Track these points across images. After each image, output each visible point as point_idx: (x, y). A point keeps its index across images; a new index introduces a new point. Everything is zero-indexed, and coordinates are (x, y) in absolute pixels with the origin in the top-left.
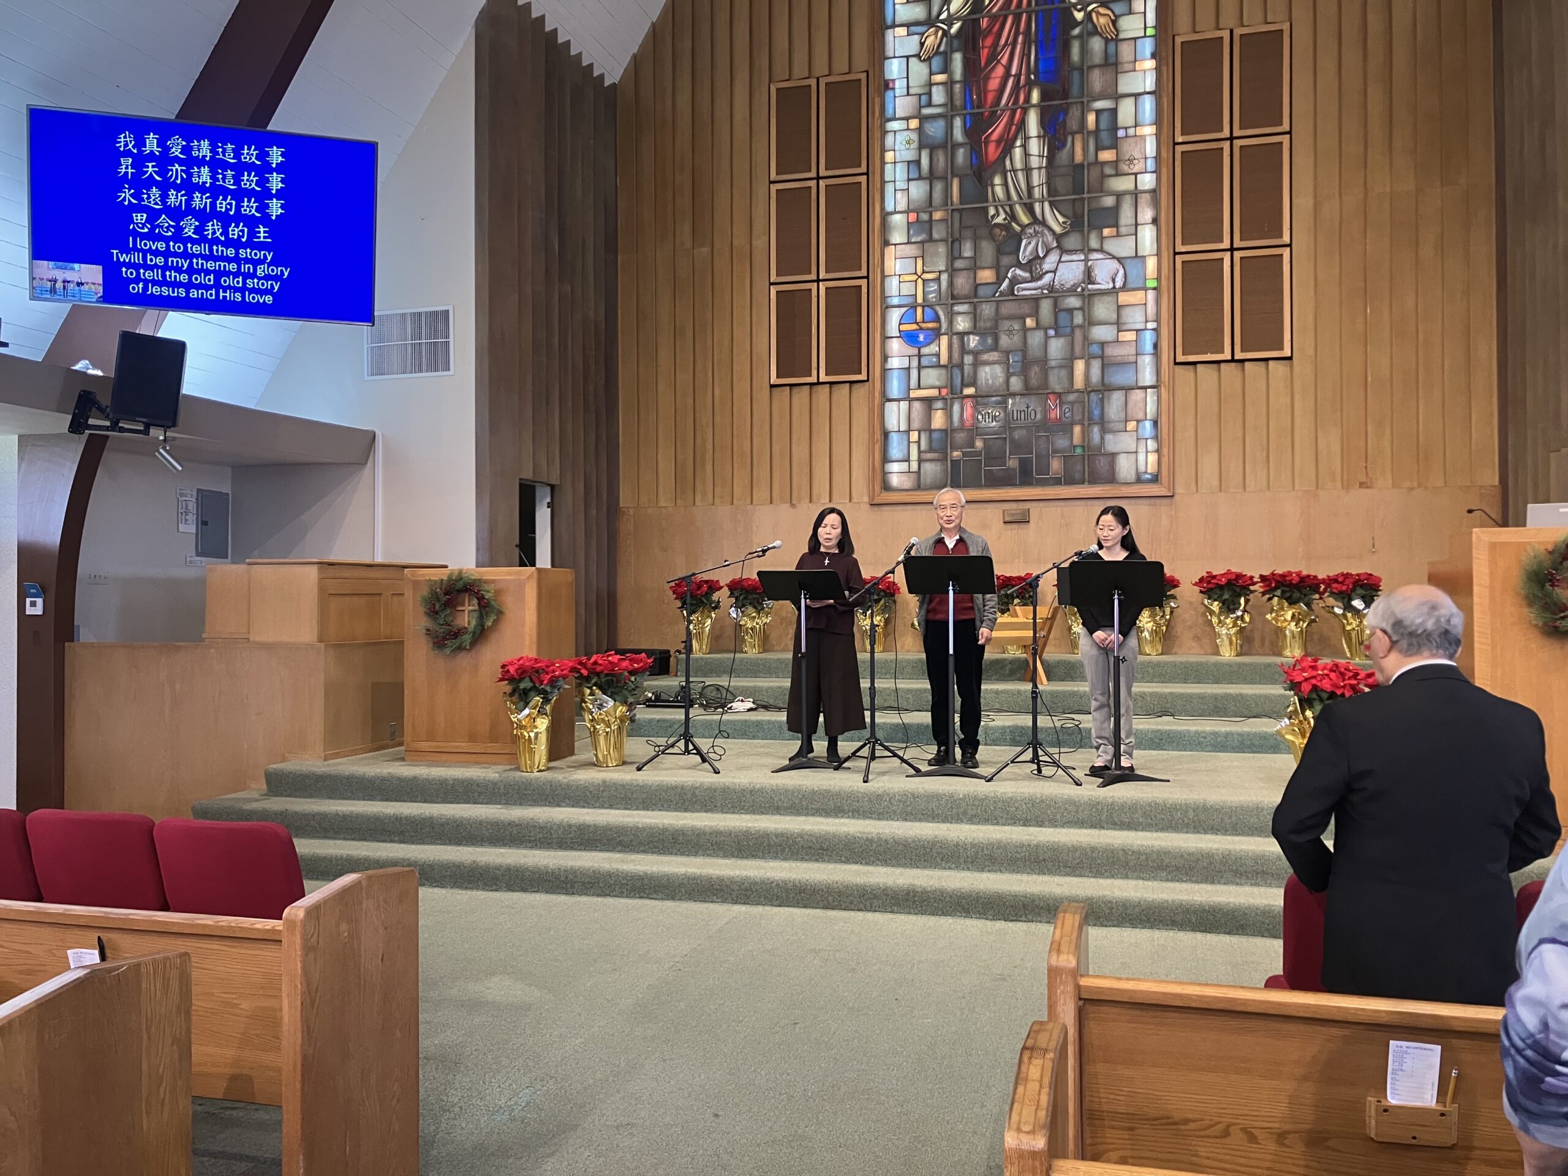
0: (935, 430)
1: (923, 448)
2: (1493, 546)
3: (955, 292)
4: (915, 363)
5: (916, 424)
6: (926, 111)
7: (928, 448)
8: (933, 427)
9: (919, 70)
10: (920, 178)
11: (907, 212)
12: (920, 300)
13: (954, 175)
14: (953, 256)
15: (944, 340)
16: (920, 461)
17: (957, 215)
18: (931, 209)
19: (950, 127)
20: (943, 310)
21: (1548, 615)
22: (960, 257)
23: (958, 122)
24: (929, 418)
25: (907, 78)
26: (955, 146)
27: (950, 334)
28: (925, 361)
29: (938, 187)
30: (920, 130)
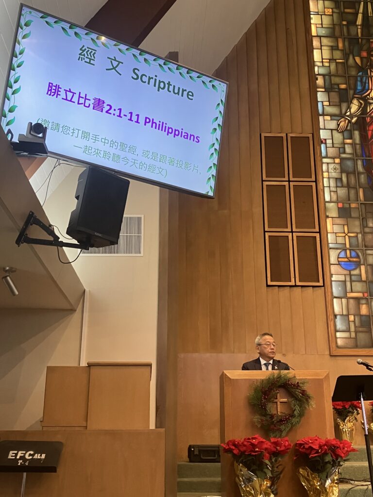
0: (362, 316)
1: (357, 324)
3: (367, 244)
4: (348, 279)
5: (352, 311)
6: (344, 156)
7: (360, 325)
8: (361, 313)
9: (338, 137)
10: (342, 186)
11: (337, 202)
12: (348, 246)
13: (360, 187)
14: (364, 225)
15: (363, 268)
16: (356, 332)
17: (363, 206)
18: (349, 202)
19: (355, 165)
20: (360, 252)
22: (367, 226)
23: (360, 163)
24: (359, 309)
25: (332, 139)
26: (359, 173)
27: (366, 265)
28: (353, 278)
29: (352, 192)
30: (340, 164)
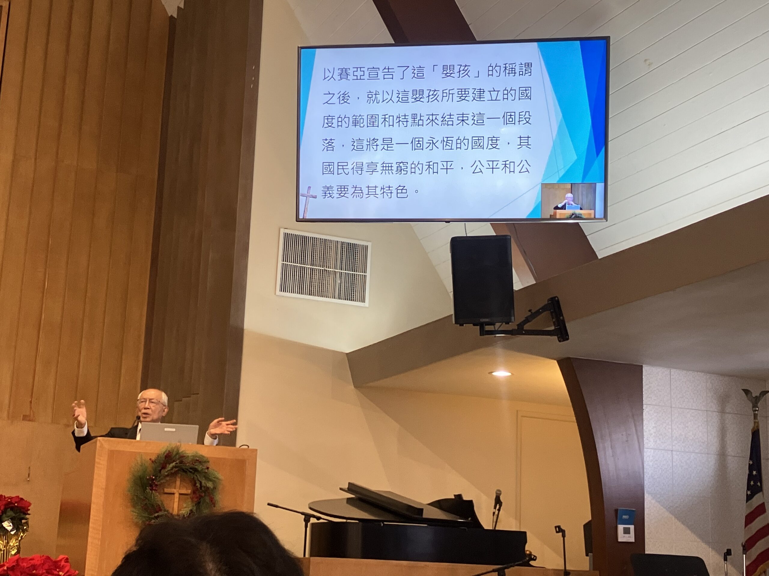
2: (112, 454)
21: (146, 515)
